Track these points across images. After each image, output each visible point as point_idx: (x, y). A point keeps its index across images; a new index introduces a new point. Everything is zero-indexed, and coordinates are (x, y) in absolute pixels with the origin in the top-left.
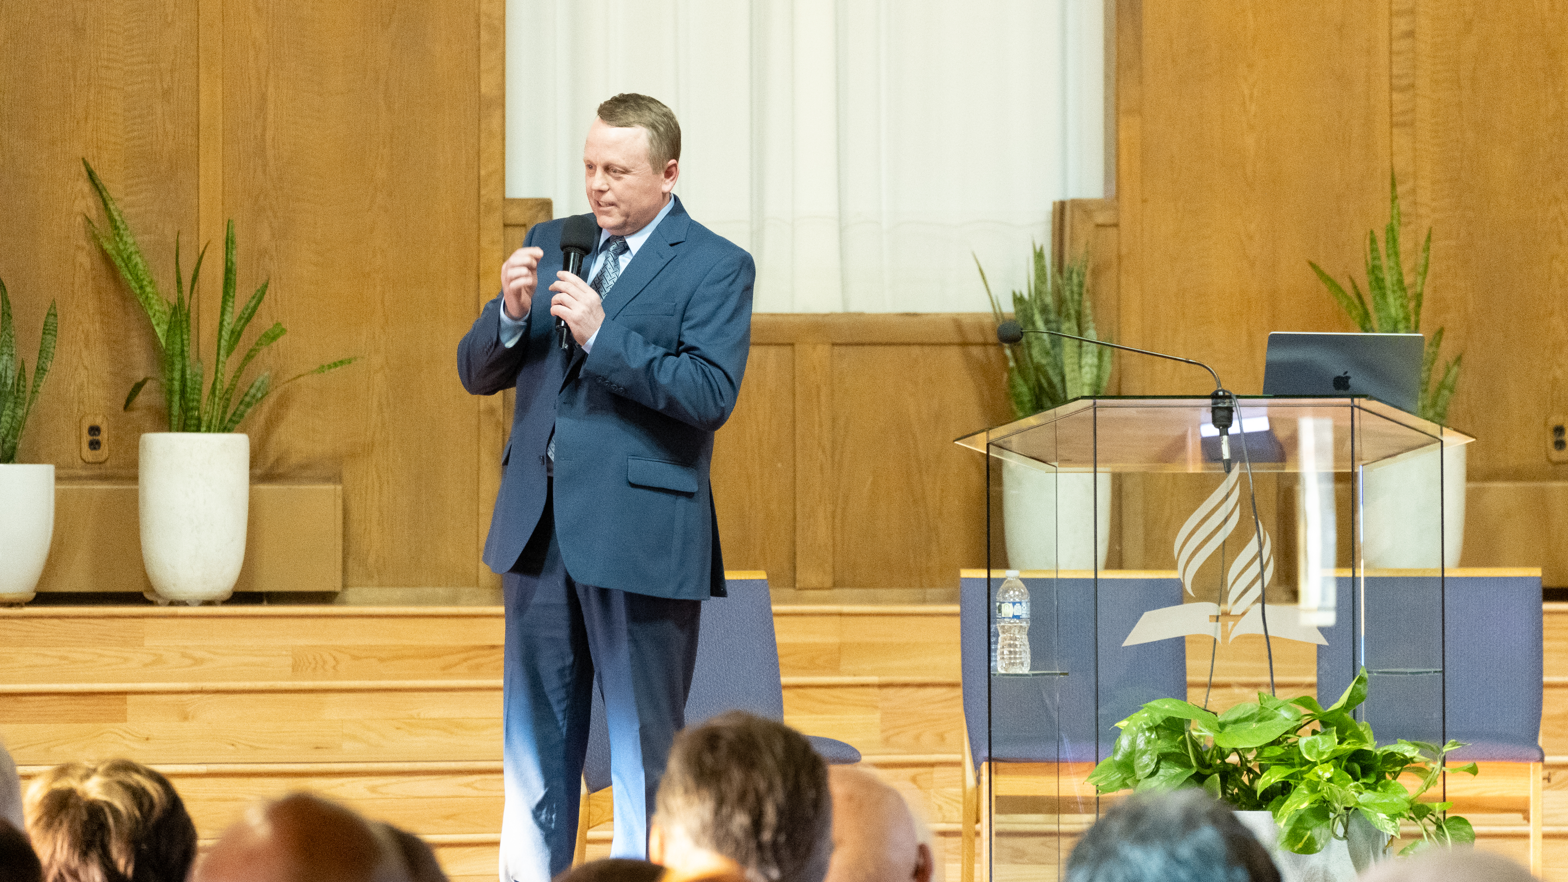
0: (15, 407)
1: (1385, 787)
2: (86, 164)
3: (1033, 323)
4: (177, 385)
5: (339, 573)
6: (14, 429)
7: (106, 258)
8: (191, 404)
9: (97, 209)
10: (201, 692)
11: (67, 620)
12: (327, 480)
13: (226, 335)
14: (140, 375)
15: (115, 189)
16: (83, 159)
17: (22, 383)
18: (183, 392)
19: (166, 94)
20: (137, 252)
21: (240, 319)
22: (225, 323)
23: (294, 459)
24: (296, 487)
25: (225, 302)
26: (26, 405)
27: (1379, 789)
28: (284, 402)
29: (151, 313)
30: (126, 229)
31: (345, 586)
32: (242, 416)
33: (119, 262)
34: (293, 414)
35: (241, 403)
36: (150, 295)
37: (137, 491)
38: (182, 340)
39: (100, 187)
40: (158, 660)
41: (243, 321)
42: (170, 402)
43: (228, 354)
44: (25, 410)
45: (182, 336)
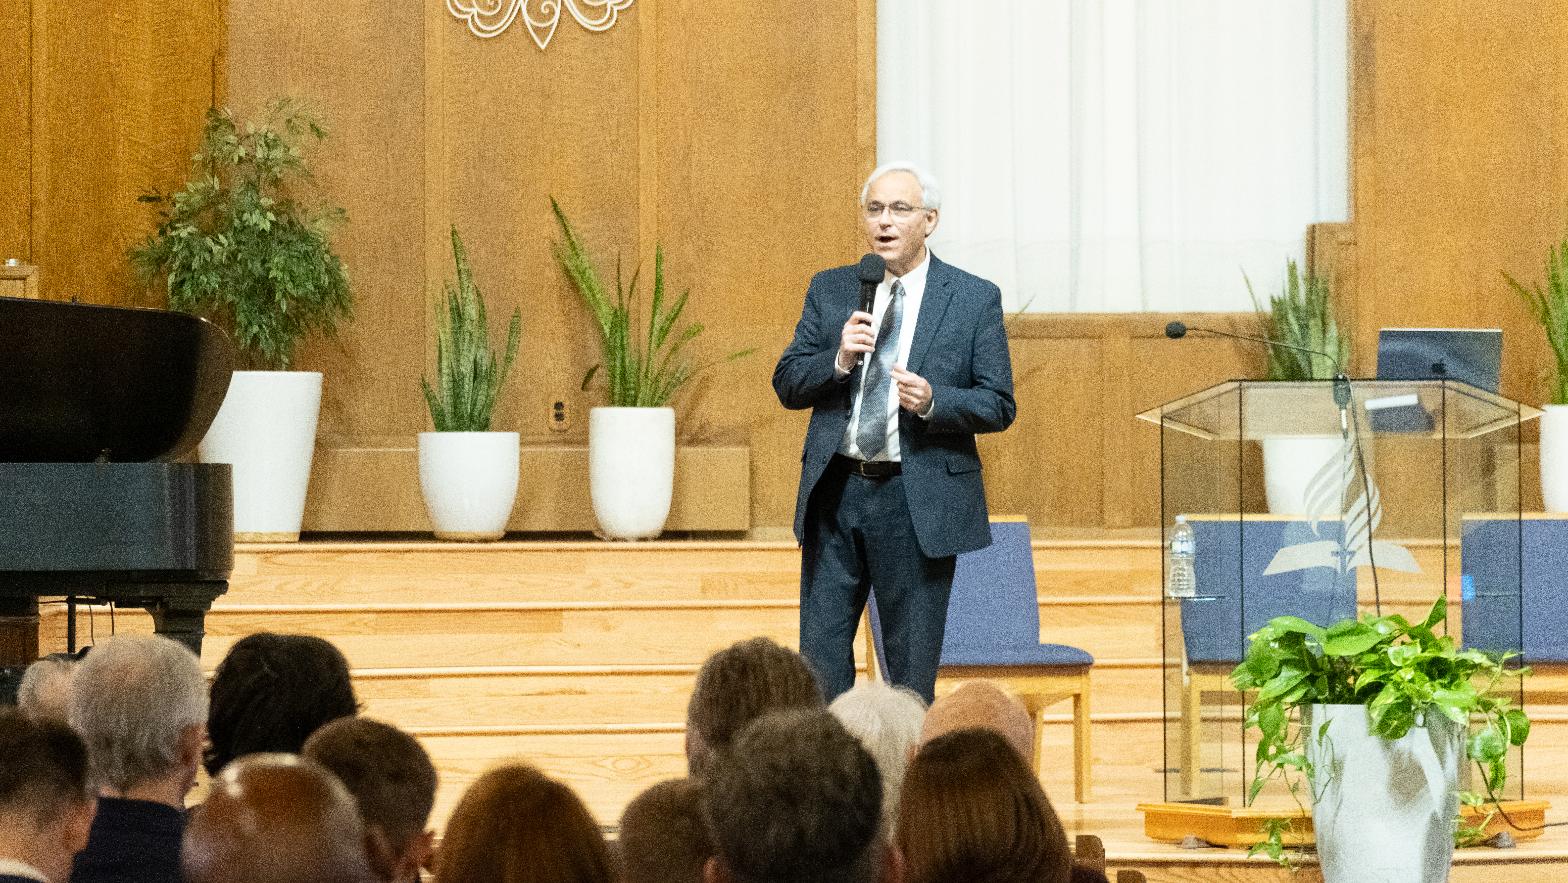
0: (489, 387)
1: (1458, 686)
2: (552, 200)
3: (1287, 320)
4: (618, 371)
5: (747, 517)
6: (488, 405)
7: (567, 272)
8: (629, 386)
9: (561, 234)
10: (621, 609)
11: (524, 553)
12: (739, 443)
13: (656, 331)
14: (593, 362)
15: (574, 219)
16: (550, 196)
17: (493, 369)
18: (623, 376)
19: (613, 145)
20: (590, 268)
21: (667, 319)
22: (655, 323)
23: (714, 428)
24: (712, 449)
25: (655, 306)
26: (498, 386)
27: (1453, 687)
28: (705, 383)
29: (600, 315)
30: (582, 249)
31: (752, 526)
32: (668, 394)
33: (576, 275)
34: (712, 393)
35: (668, 385)
36: (600, 301)
37: (588, 452)
38: (622, 336)
39: (563, 217)
40: (596, 584)
41: (669, 321)
42: (613, 383)
43: (658, 347)
44: (496, 390)
45: (622, 332)
